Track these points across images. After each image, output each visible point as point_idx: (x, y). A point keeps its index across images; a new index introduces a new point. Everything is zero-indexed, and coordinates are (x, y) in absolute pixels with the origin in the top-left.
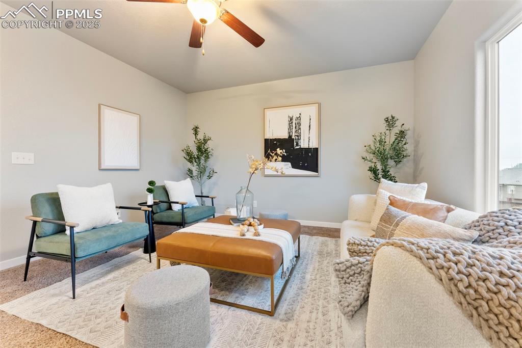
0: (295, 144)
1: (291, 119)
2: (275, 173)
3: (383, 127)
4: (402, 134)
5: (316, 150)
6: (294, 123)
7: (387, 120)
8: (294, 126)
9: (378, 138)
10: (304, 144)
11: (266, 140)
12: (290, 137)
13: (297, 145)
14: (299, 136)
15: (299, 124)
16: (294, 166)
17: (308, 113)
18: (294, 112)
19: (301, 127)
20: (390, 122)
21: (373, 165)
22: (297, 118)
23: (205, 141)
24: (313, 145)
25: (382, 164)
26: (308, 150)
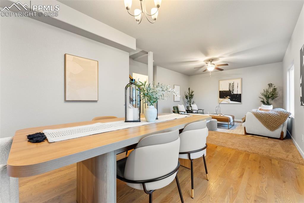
0: (232, 92)
1: (230, 84)
2: (227, 103)
3: (268, 87)
4: (275, 89)
5: (240, 95)
6: (232, 85)
7: (269, 85)
8: (231, 86)
9: (265, 91)
10: (235, 92)
11: (220, 91)
12: (230, 90)
13: (232, 93)
14: (233, 90)
15: (233, 86)
16: (231, 100)
17: (237, 82)
18: (231, 82)
19: (234, 87)
20: (270, 85)
21: (263, 100)
22: (233, 84)
23: (192, 92)
24: (239, 93)
25: (267, 99)
26: (237, 95)
